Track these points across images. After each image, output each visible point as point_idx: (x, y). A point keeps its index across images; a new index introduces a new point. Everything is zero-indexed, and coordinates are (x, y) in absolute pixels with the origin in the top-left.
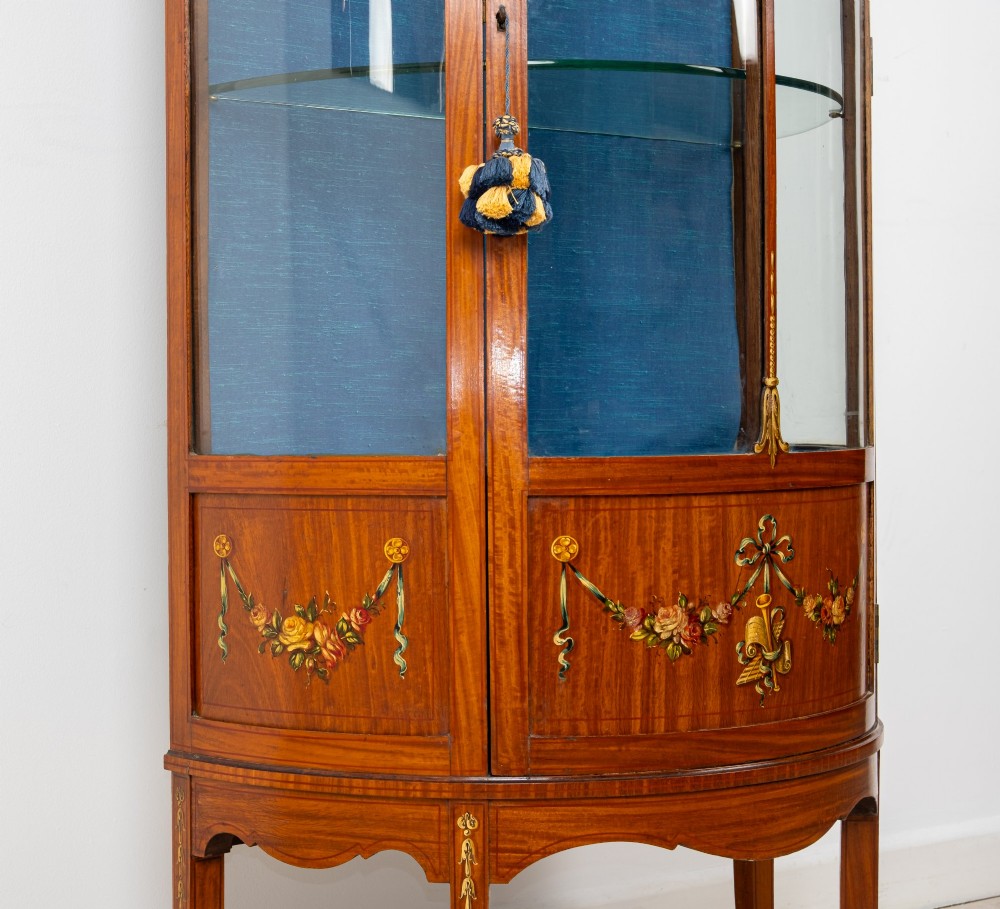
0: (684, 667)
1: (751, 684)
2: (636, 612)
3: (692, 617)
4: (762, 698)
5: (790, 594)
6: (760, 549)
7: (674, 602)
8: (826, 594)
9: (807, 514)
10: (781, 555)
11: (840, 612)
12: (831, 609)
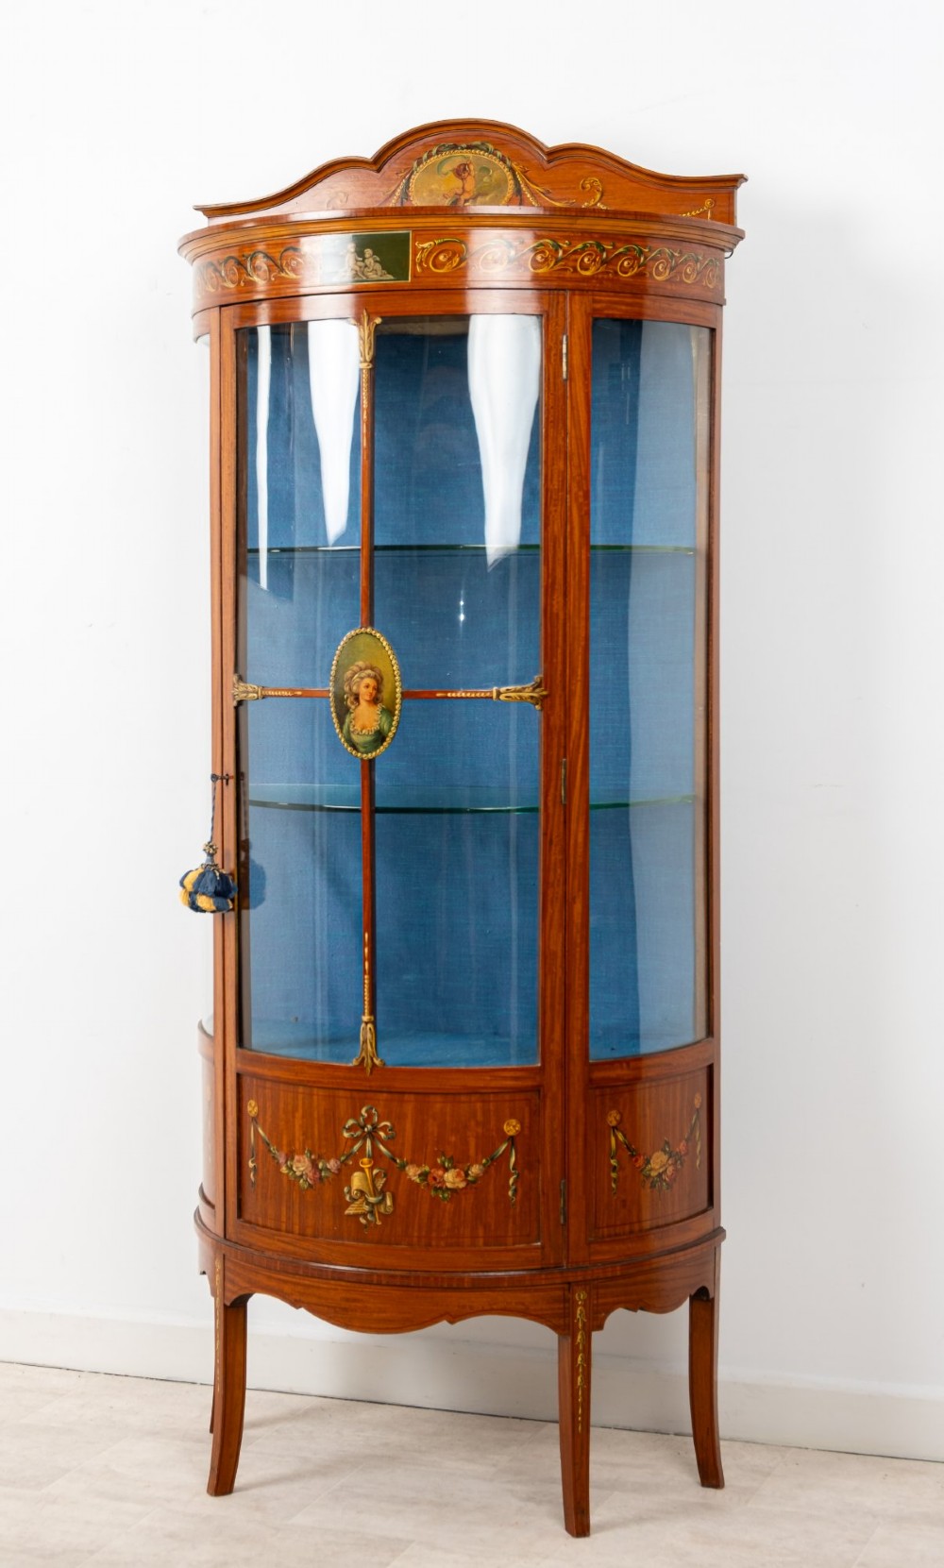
0: (309, 1196)
1: (356, 1216)
2: (283, 1155)
3: (314, 1164)
4: (366, 1226)
5: (393, 1163)
6: (363, 1128)
7: (303, 1153)
8: (435, 1166)
9: (409, 1109)
10: (382, 1134)
11: (457, 1180)
12: (442, 1177)
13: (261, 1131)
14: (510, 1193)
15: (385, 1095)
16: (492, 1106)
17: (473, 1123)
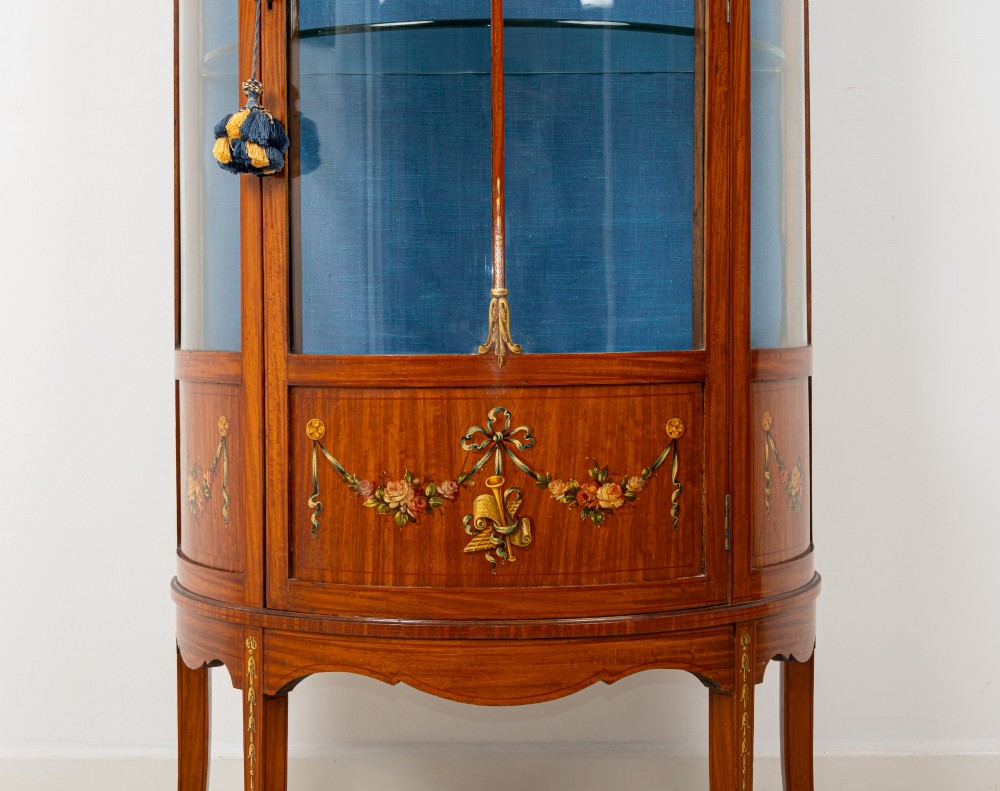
0: (410, 533)
1: (482, 552)
2: (368, 484)
3: (418, 491)
4: (494, 565)
5: (531, 478)
6: (491, 436)
7: (401, 478)
8: (586, 480)
9: (553, 408)
10: (517, 443)
11: (613, 497)
12: (595, 494)
13: (330, 458)
14: (673, 512)
15: (522, 391)
16: (653, 402)
17: (631, 423)
